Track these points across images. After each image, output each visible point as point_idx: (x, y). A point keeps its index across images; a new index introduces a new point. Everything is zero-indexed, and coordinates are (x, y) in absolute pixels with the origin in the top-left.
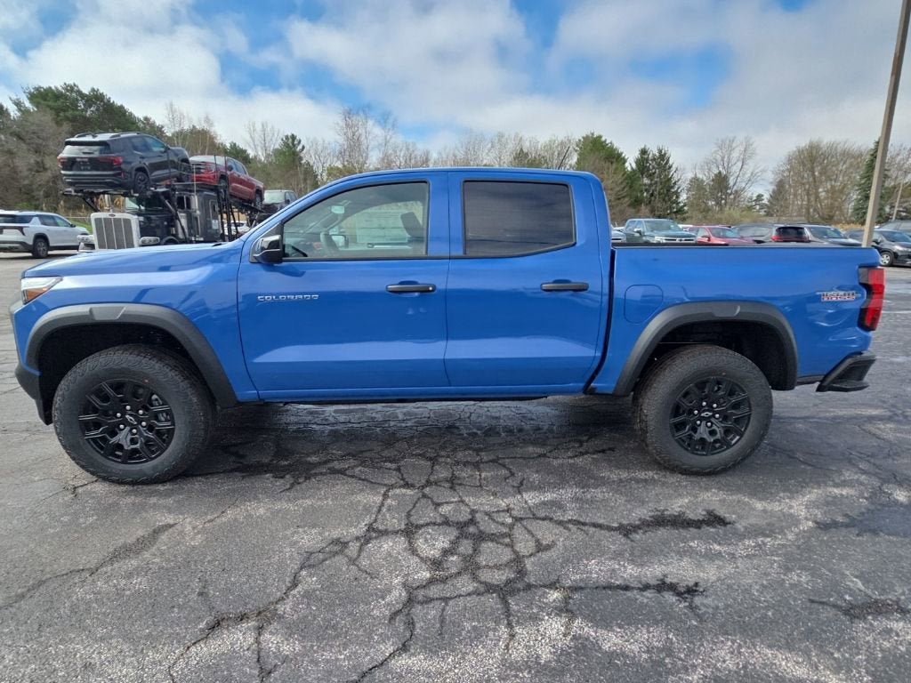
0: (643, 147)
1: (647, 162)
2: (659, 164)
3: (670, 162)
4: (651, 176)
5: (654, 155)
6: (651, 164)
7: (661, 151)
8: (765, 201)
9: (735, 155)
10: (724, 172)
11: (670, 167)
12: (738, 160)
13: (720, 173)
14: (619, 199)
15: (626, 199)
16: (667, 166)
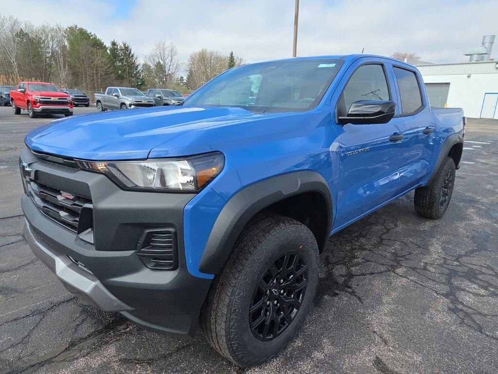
0: (113, 40)
1: (117, 52)
2: (125, 53)
3: (132, 53)
4: (121, 60)
5: (121, 47)
6: (120, 53)
7: (125, 45)
8: (185, 81)
9: (167, 52)
10: (162, 62)
11: (133, 56)
12: (169, 56)
13: (159, 62)
14: (108, 74)
15: (113, 75)
16: (131, 55)
